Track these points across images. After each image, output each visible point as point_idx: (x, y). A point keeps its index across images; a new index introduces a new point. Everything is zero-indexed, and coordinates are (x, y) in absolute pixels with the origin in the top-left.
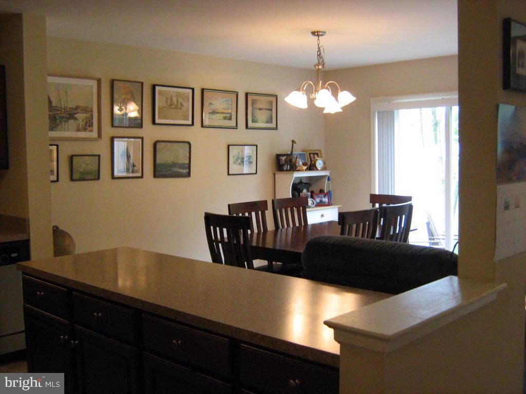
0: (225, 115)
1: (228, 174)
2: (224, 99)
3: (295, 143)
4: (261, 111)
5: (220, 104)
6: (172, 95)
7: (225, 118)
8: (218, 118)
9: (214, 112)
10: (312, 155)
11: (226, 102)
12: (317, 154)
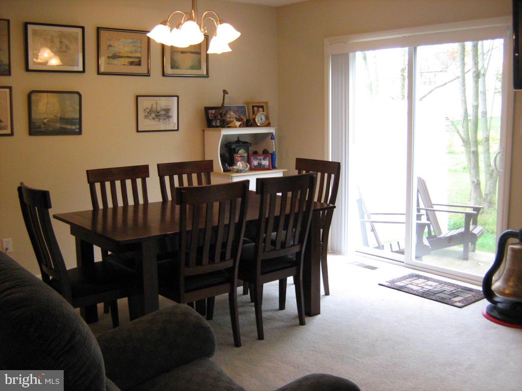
0: (131, 60)
1: (138, 131)
2: (131, 41)
3: (227, 93)
4: (184, 55)
5: (124, 46)
6: (52, 36)
7: (132, 63)
8: (122, 64)
9: (115, 57)
10: (256, 108)
11: (132, 45)
12: (262, 107)
